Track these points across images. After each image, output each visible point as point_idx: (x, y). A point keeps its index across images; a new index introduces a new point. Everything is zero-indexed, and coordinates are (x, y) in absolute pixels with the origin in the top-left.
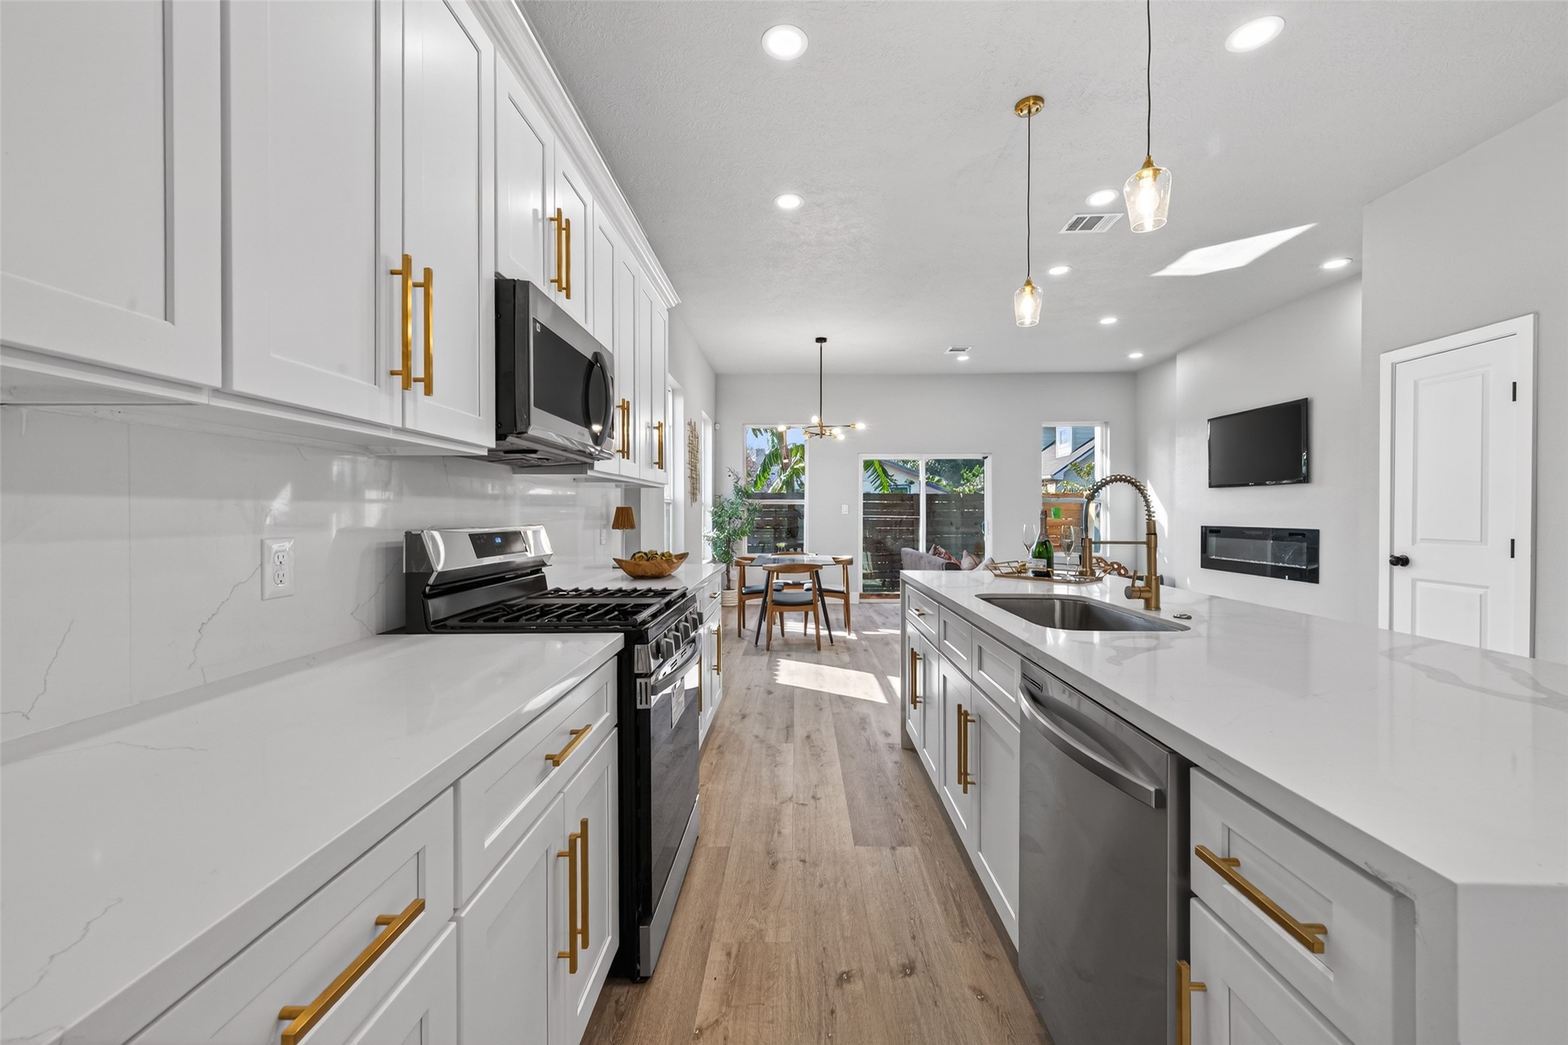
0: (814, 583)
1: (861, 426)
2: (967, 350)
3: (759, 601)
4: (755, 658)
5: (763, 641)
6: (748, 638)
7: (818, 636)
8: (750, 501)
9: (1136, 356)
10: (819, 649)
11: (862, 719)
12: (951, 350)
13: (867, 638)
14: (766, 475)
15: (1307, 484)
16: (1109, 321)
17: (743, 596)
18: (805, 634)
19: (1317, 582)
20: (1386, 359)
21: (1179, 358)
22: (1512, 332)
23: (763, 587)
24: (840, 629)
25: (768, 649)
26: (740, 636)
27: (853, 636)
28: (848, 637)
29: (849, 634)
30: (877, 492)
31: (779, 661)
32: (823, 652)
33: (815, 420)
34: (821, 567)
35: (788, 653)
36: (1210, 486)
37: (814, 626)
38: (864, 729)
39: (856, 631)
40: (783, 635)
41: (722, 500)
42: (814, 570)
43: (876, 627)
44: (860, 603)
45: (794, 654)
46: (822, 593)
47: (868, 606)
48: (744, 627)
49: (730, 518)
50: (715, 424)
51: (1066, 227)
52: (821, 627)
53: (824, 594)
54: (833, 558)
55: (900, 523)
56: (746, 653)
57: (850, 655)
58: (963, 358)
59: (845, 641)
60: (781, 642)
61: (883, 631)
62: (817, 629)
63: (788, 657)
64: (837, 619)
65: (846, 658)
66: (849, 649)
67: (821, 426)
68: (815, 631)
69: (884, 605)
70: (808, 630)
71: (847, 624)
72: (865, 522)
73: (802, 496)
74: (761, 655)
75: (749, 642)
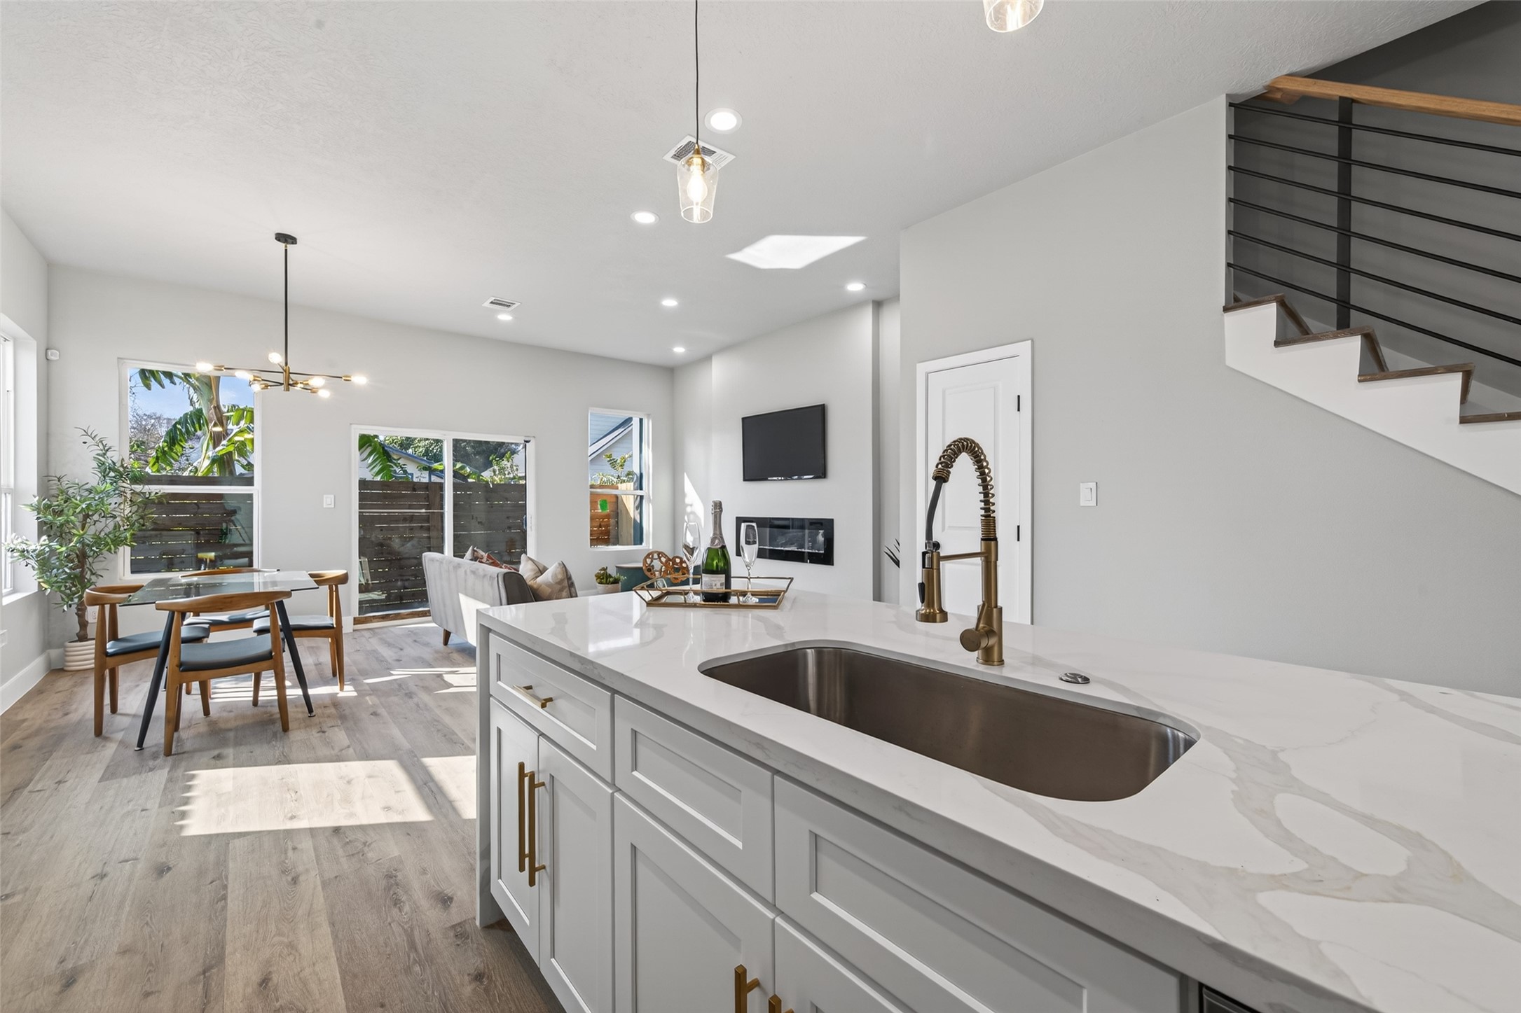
0: (274, 621)
1: (360, 380)
2: (513, 307)
3: (148, 666)
4: (134, 780)
5: (156, 735)
6: (119, 736)
7: (282, 701)
8: (138, 488)
9: (679, 350)
10: (286, 729)
11: (389, 876)
12: (492, 303)
13: (374, 689)
14: (177, 448)
15: (823, 480)
16: (670, 303)
17: (108, 659)
18: (255, 703)
19: (833, 565)
20: (922, 368)
21: (713, 358)
22: (1015, 354)
23: (159, 637)
24: (326, 682)
25: (168, 753)
26: (99, 731)
27: (349, 691)
28: (341, 694)
29: (342, 689)
30: (378, 478)
31: (193, 777)
32: (296, 735)
33: (276, 358)
34: (288, 594)
35: (216, 752)
36: (745, 480)
37: (274, 684)
38: (397, 902)
39: (353, 681)
40: (207, 712)
41: (64, 485)
42: (274, 601)
43: (387, 670)
44: (354, 631)
45: (229, 752)
46: (289, 633)
47: (367, 634)
48: (114, 709)
49: (87, 516)
50: (47, 349)
51: (673, 152)
52: (288, 683)
53: (294, 633)
54: (312, 576)
55: (412, 518)
56: (111, 773)
57: (347, 730)
58: (505, 317)
59: (335, 703)
60: (203, 728)
61: (398, 674)
62: (281, 687)
63: (218, 761)
64: (318, 665)
65: (340, 736)
66: (343, 718)
67: (287, 372)
68: (275, 692)
69: (392, 629)
70: (261, 693)
71: (338, 671)
72: (362, 519)
73: (249, 481)
74: (151, 770)
75: (122, 743)
